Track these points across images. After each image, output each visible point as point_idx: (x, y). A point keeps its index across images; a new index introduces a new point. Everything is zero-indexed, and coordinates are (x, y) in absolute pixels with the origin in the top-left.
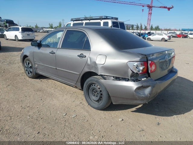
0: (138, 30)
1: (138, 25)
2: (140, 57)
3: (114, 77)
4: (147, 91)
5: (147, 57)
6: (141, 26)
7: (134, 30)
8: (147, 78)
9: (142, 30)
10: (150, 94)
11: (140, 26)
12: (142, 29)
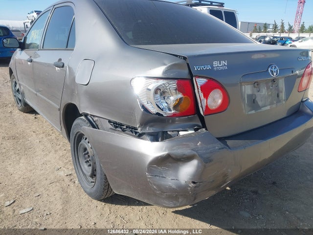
0: (275, 32)
1: (275, 24)
2: (165, 64)
3: (110, 122)
4: (187, 172)
5: (188, 64)
6: (282, 26)
7: (269, 32)
8: (196, 130)
9: (283, 33)
10: (194, 183)
11: (279, 25)
12: (283, 31)
